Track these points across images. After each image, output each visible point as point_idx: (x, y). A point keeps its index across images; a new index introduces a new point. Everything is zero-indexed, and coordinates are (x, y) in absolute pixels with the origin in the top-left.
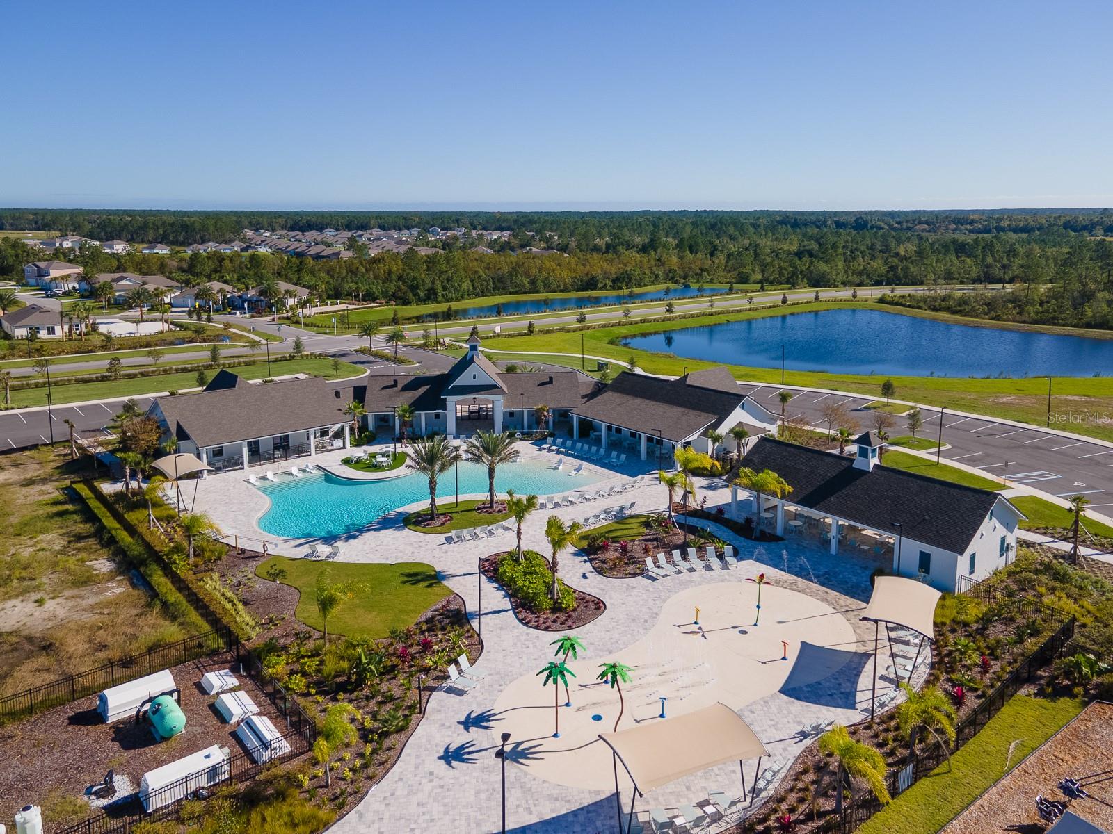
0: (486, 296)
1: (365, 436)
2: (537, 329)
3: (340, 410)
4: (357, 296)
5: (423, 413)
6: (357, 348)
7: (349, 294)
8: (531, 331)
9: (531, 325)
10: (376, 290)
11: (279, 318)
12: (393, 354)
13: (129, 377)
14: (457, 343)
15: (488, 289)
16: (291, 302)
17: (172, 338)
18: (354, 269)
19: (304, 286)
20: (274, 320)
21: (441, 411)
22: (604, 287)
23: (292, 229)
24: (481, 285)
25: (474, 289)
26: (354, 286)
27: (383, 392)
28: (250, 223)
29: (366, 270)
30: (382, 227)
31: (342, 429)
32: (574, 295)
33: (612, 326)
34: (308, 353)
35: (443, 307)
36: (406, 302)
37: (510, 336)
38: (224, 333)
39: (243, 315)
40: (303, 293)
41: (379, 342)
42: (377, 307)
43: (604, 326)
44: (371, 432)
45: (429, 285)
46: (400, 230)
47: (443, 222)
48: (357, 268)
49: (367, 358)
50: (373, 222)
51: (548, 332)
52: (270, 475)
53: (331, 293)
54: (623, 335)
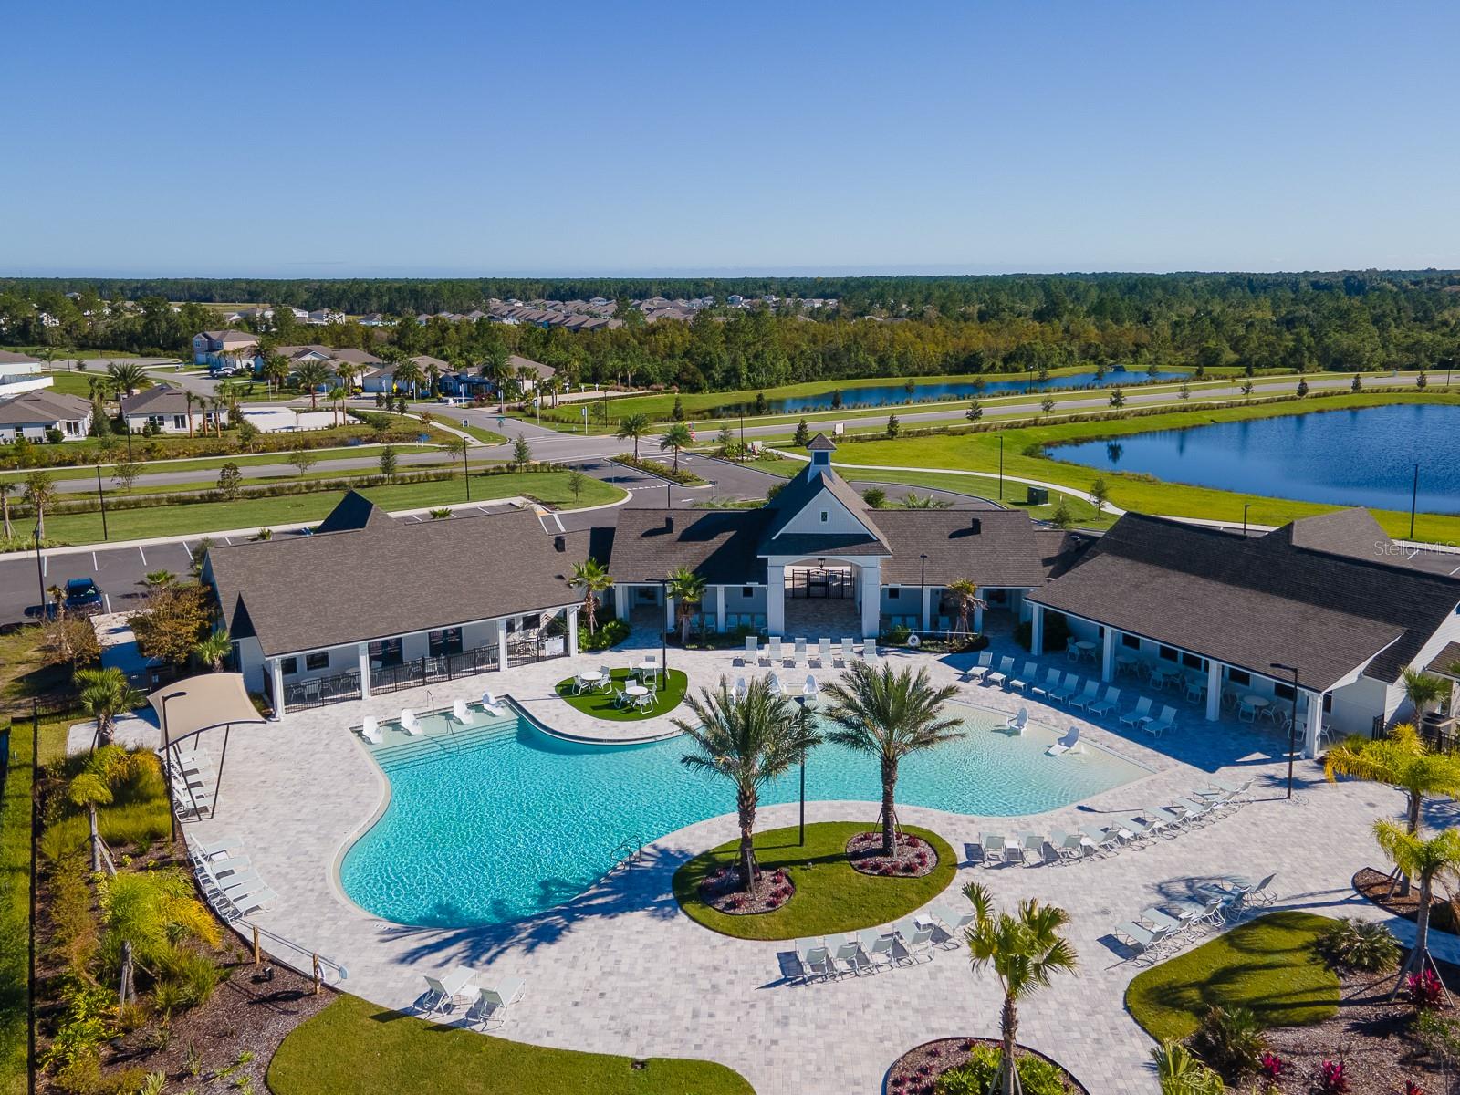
0: (812, 380)
1: (609, 631)
2: (902, 429)
3: (561, 577)
4: (624, 380)
5: (721, 588)
6: (615, 455)
7: (614, 376)
8: (892, 432)
9: (893, 423)
10: (652, 369)
11: (508, 409)
12: (670, 467)
13: (253, 495)
14: (774, 451)
15: (815, 371)
16: (528, 385)
17: (345, 436)
18: (623, 340)
19: (550, 364)
20: (500, 411)
21: (755, 585)
22: (992, 369)
23: (551, 298)
24: (806, 364)
25: (795, 370)
26: (620, 364)
27: (647, 542)
28: (499, 290)
29: (639, 343)
30: (666, 296)
31: (562, 618)
32: (944, 380)
33: (1024, 427)
34: (538, 462)
35: (750, 396)
36: (695, 389)
37: (858, 439)
38: (422, 429)
39: (458, 404)
40: (546, 373)
41: (649, 446)
42: (651, 394)
43: (1010, 426)
44: (619, 622)
45: (727, 364)
46: (689, 299)
47: (746, 288)
48: (628, 340)
49: (630, 472)
50: (654, 289)
51: (920, 434)
52: (407, 720)
53: (588, 374)
54: (1045, 441)
